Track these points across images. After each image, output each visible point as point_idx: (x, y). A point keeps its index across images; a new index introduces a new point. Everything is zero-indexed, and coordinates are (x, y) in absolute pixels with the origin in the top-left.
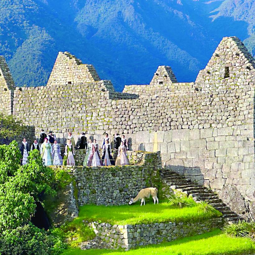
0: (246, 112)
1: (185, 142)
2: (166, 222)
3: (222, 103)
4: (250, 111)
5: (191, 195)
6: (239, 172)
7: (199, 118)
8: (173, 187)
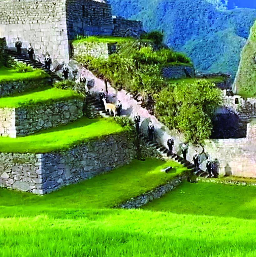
0: (61, 13)
1: (20, 32)
2: (17, 81)
3: (44, 7)
4: (64, 13)
5: (29, 65)
6: (58, 51)
7: (29, 16)
8: (16, 60)
